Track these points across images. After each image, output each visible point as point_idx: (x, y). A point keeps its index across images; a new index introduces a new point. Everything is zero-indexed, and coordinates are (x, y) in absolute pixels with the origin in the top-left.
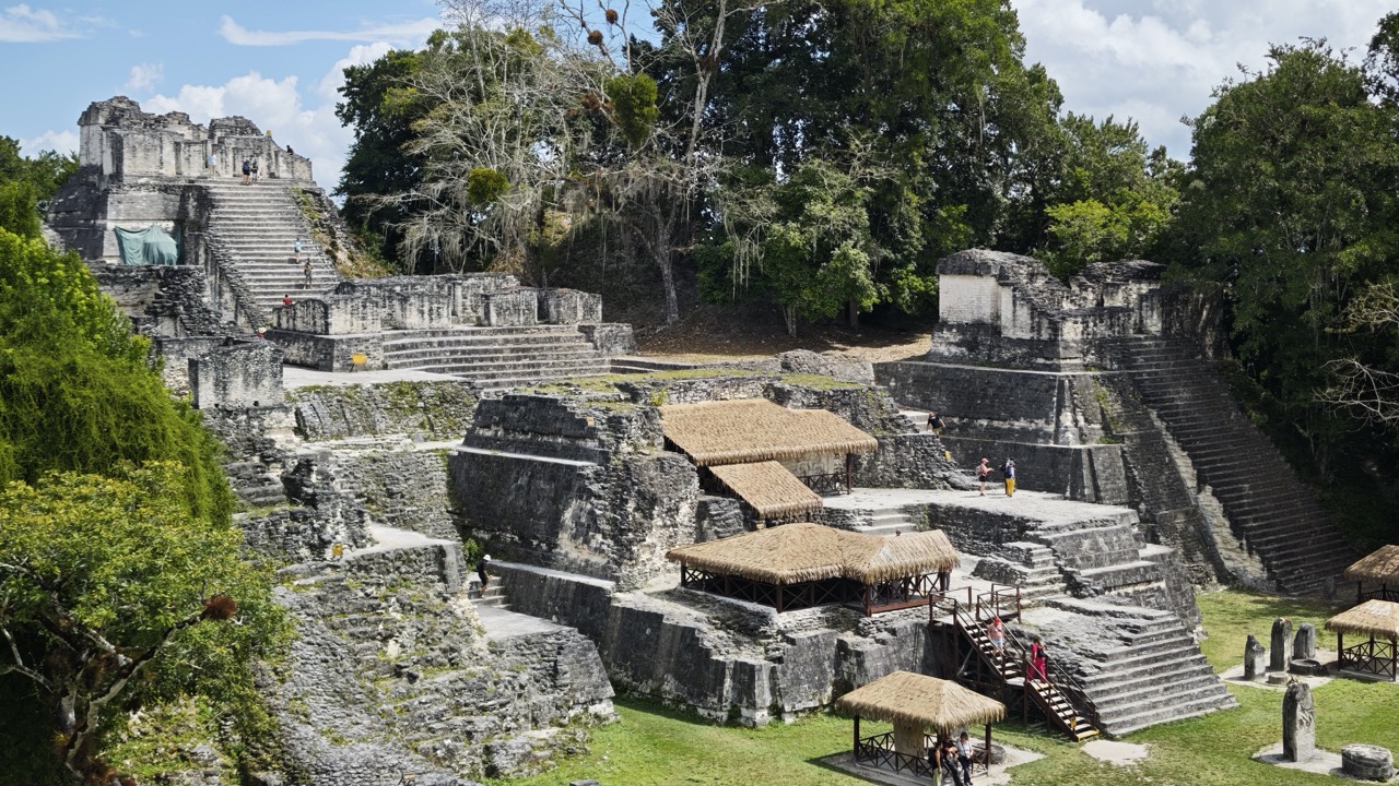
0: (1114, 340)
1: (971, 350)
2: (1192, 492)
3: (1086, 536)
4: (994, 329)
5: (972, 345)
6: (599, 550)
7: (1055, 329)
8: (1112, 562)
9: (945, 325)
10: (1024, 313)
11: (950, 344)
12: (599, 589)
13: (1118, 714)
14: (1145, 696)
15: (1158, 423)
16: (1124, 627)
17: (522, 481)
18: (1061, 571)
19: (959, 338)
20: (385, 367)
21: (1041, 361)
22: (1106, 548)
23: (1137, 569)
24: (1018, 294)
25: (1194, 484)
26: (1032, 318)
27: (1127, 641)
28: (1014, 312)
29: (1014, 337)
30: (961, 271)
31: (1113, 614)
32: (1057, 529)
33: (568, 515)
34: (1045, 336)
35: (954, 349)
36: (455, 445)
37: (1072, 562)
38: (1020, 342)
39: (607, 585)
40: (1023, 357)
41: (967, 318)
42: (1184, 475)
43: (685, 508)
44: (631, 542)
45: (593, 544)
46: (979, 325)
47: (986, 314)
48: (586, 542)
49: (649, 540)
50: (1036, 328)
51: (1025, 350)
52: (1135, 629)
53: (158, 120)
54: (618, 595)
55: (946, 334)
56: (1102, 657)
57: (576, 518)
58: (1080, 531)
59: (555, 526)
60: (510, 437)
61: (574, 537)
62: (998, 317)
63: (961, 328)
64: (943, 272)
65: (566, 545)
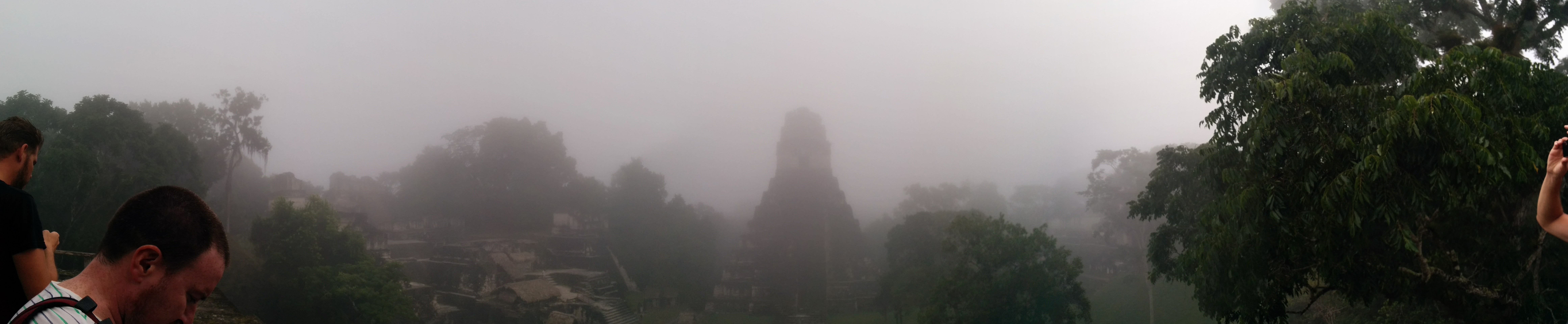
8: (604, 286)
18: (593, 289)
23: (612, 288)
27: (612, 306)
32: (591, 278)
33: (462, 278)
43: (494, 276)
44: (480, 286)
45: (470, 286)
49: (485, 285)
52: (614, 303)
54: (478, 300)
56: (606, 310)
58: (596, 279)
65: (461, 286)
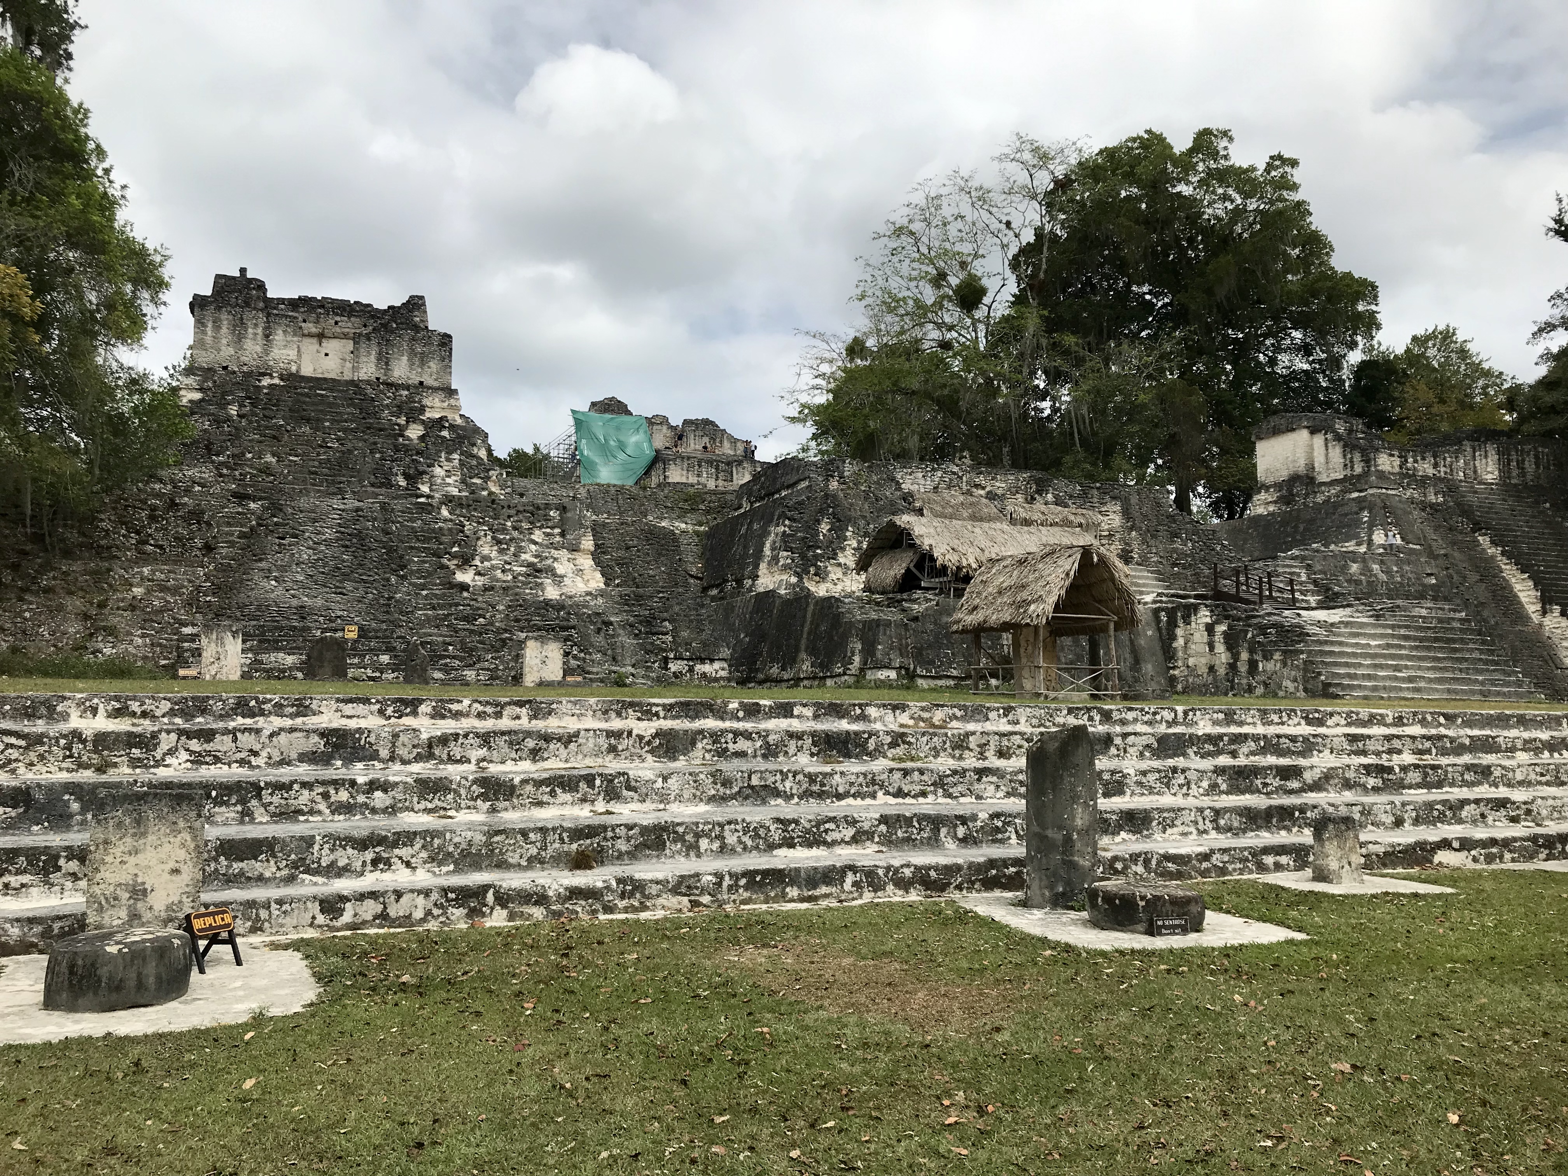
1: (1288, 504)
2: (1536, 618)
4: (1311, 480)
5: (1288, 499)
6: (785, 567)
7: (1367, 460)
9: (1261, 488)
10: (1336, 453)
11: (1268, 503)
14: (1399, 668)
15: (1491, 551)
16: (1380, 609)
19: (1276, 495)
21: (1354, 495)
24: (1329, 436)
25: (1538, 607)
26: (1345, 456)
28: (1327, 455)
29: (1328, 480)
30: (1276, 432)
33: (768, 545)
34: (1358, 469)
35: (1272, 508)
38: (1334, 483)
40: (1339, 494)
41: (1285, 475)
42: (1524, 600)
44: (819, 559)
46: (1294, 479)
47: (1300, 466)
48: (777, 562)
50: (1348, 465)
51: (1338, 488)
55: (1263, 496)
56: (1338, 625)
57: (772, 546)
59: (759, 559)
62: (1311, 467)
63: (1278, 486)
64: (1259, 439)
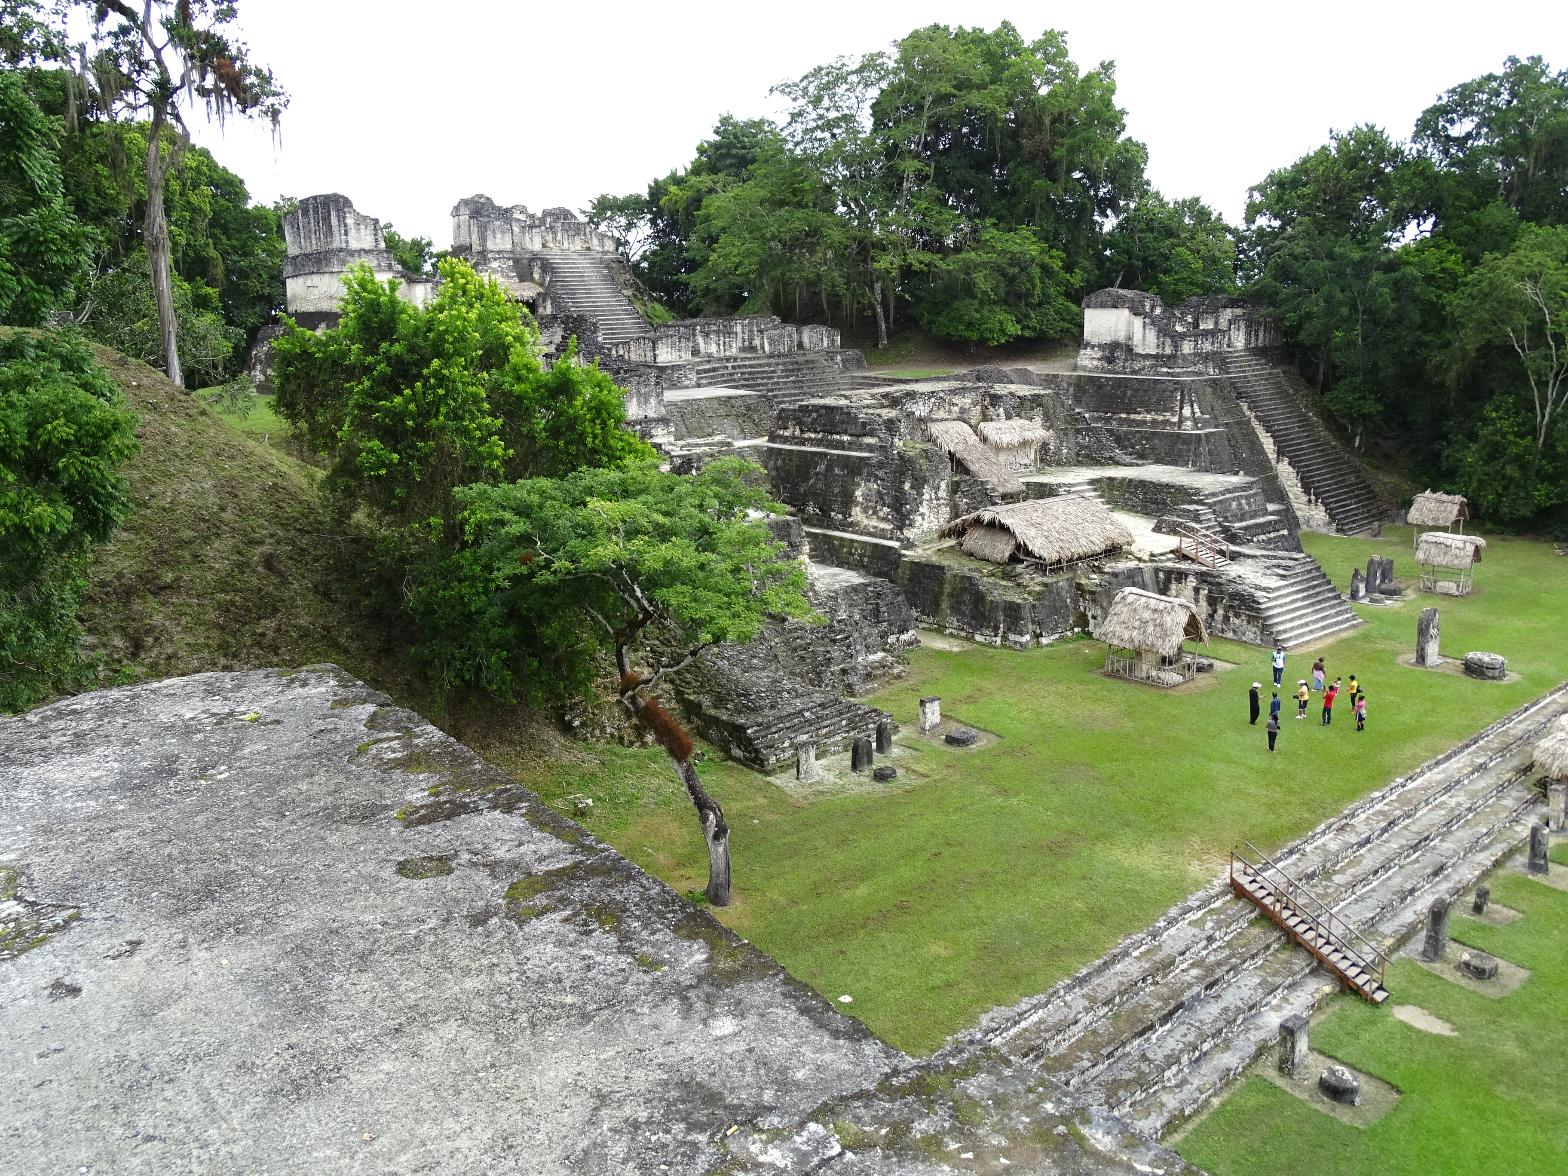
0: (1214, 353)
1: (1110, 363)
2: (1273, 462)
3: (1233, 499)
4: (1129, 349)
5: (1110, 360)
6: (884, 519)
7: (1176, 347)
8: (1252, 517)
9: (1088, 344)
10: (1152, 335)
11: (1093, 358)
12: (890, 548)
13: (1285, 631)
14: (1300, 617)
15: (1248, 413)
16: (1278, 566)
17: (821, 468)
18: (1220, 525)
19: (1099, 354)
20: (699, 386)
21: (1165, 370)
22: (1247, 507)
23: (1270, 522)
24: (1147, 320)
25: (1275, 456)
26: (1158, 338)
27: (1283, 577)
28: (1144, 334)
29: (1144, 353)
30: (1103, 306)
31: (1267, 557)
32: (1213, 495)
33: (858, 493)
34: (1168, 351)
35: (1095, 363)
36: (762, 442)
37: (1226, 519)
38: (1147, 356)
39: (896, 544)
40: (1152, 367)
41: (1107, 339)
42: (1267, 450)
43: (943, 485)
44: (909, 513)
45: (881, 514)
46: (1115, 346)
47: (1121, 337)
48: (875, 513)
50: (1161, 346)
51: (1152, 362)
52: (1287, 568)
53: (507, 210)
54: (904, 552)
55: (1089, 351)
56: (1265, 589)
57: (865, 496)
58: (1228, 496)
59: (848, 501)
60: (806, 436)
61: (865, 510)
62: (1130, 338)
63: (1102, 347)
64: (1088, 306)
65: (857, 514)
